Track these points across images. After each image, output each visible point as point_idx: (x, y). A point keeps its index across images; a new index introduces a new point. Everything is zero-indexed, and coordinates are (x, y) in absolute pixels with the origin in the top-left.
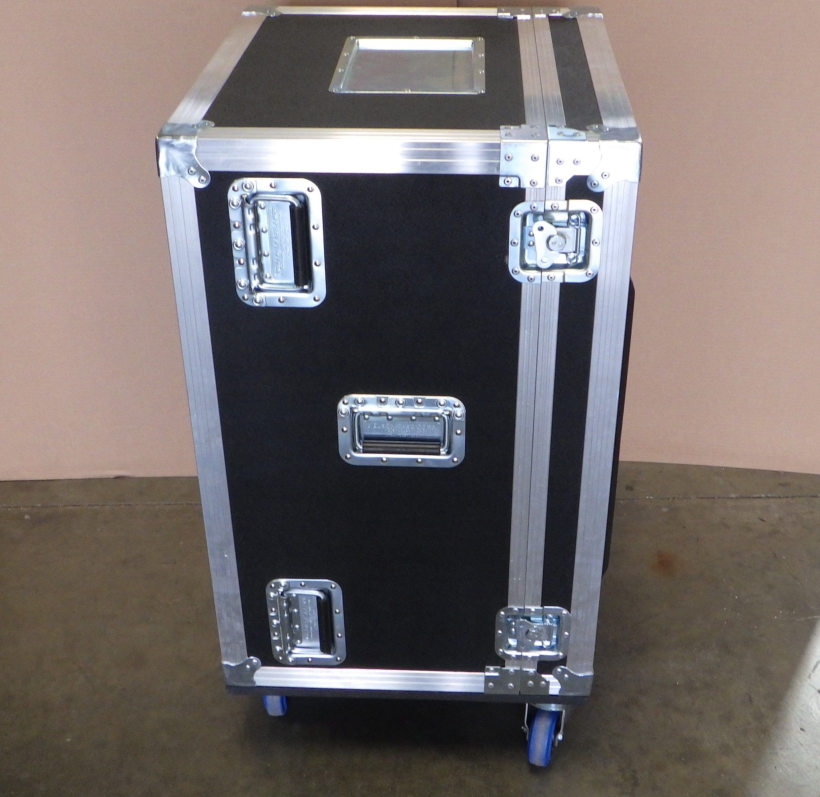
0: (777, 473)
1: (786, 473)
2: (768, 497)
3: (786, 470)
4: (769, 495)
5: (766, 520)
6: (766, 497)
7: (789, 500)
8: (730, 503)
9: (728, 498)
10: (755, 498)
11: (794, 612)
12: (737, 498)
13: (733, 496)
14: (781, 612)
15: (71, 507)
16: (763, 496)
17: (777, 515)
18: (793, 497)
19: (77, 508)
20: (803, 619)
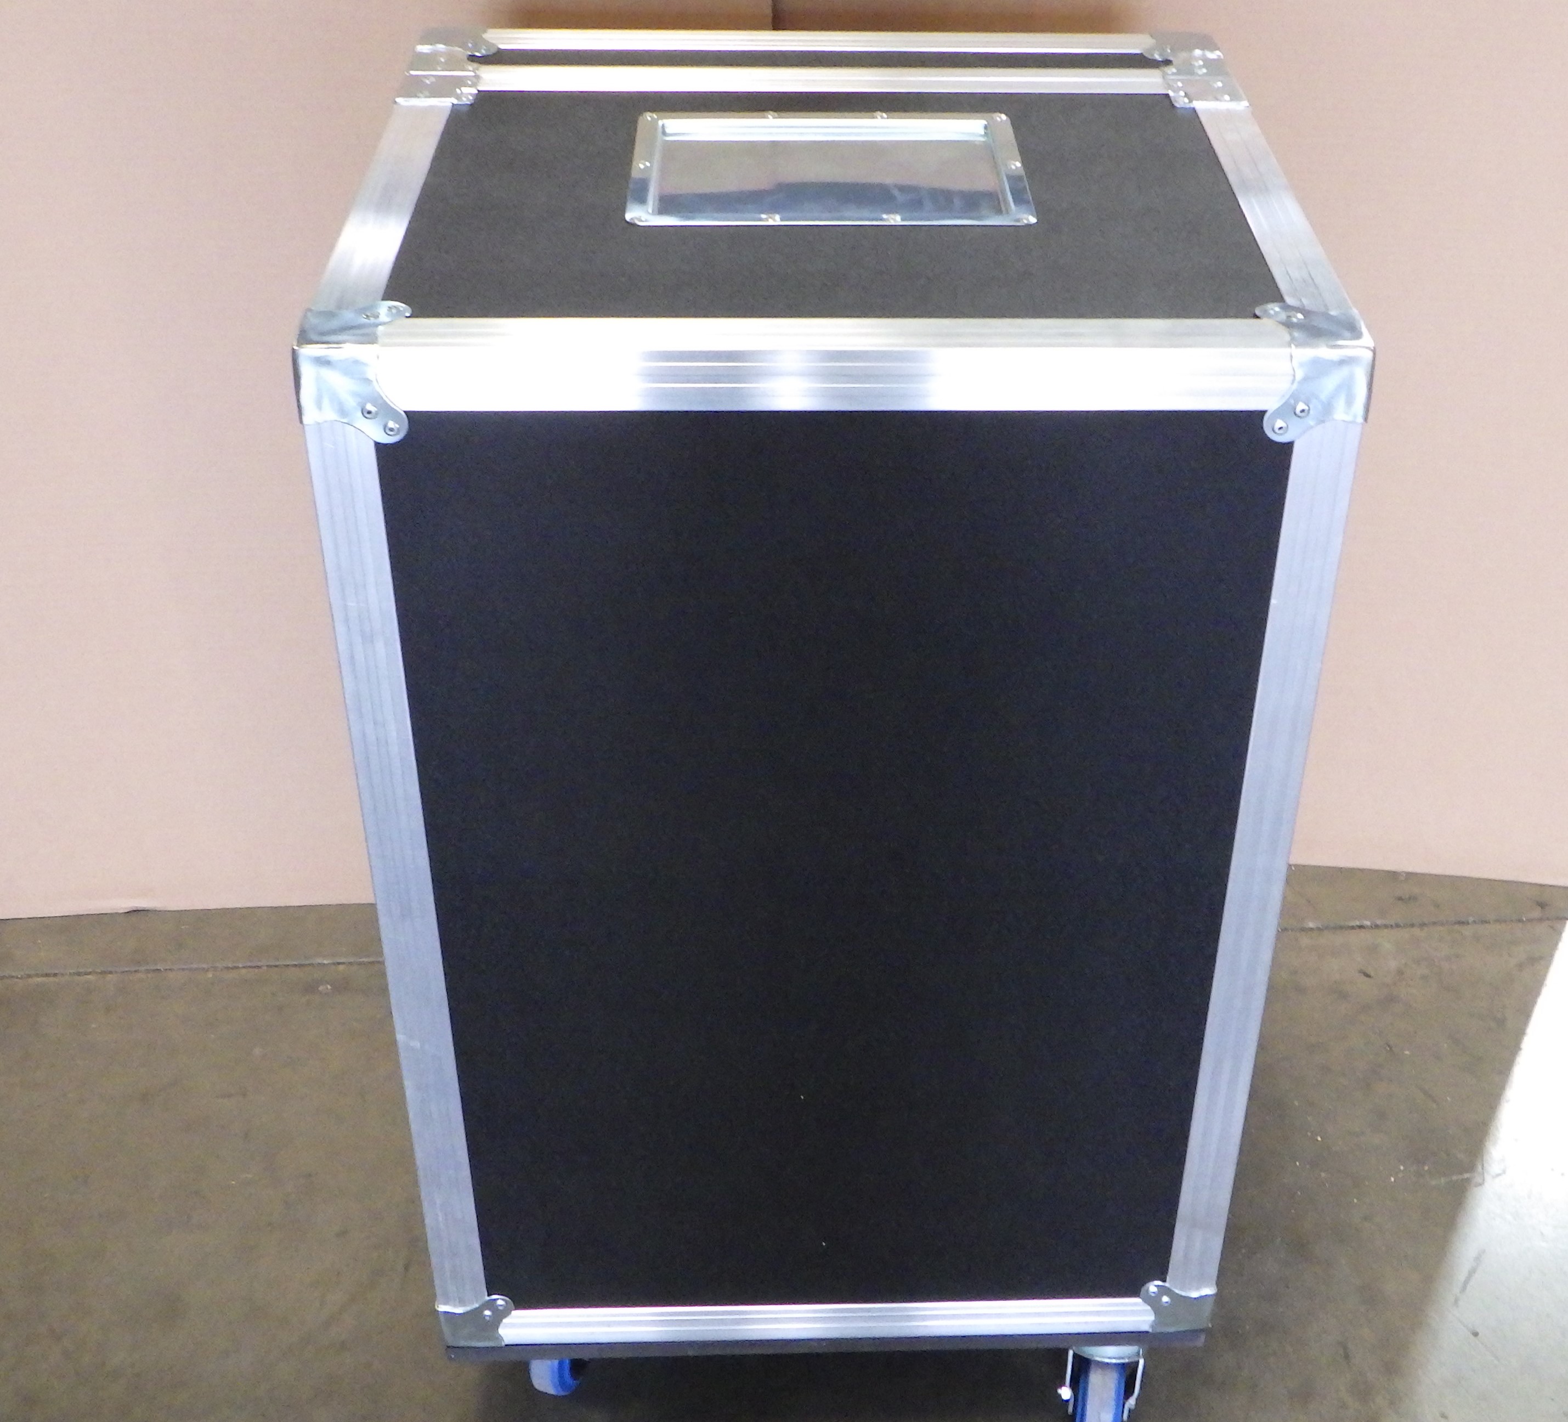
0: (1393, 876)
1: (1410, 875)
2: (1377, 926)
3: (1410, 870)
4: (1379, 922)
5: (1372, 974)
6: (1373, 926)
7: (1416, 931)
8: (1305, 941)
9: (1303, 930)
10: (1353, 928)
11: (1426, 1168)
12: (1319, 929)
13: (1311, 925)
14: (1402, 1168)
15: (39, 980)
16: (1368, 923)
17: (1393, 964)
18: (1422, 925)
19: (51, 979)
20: (1443, 1180)
